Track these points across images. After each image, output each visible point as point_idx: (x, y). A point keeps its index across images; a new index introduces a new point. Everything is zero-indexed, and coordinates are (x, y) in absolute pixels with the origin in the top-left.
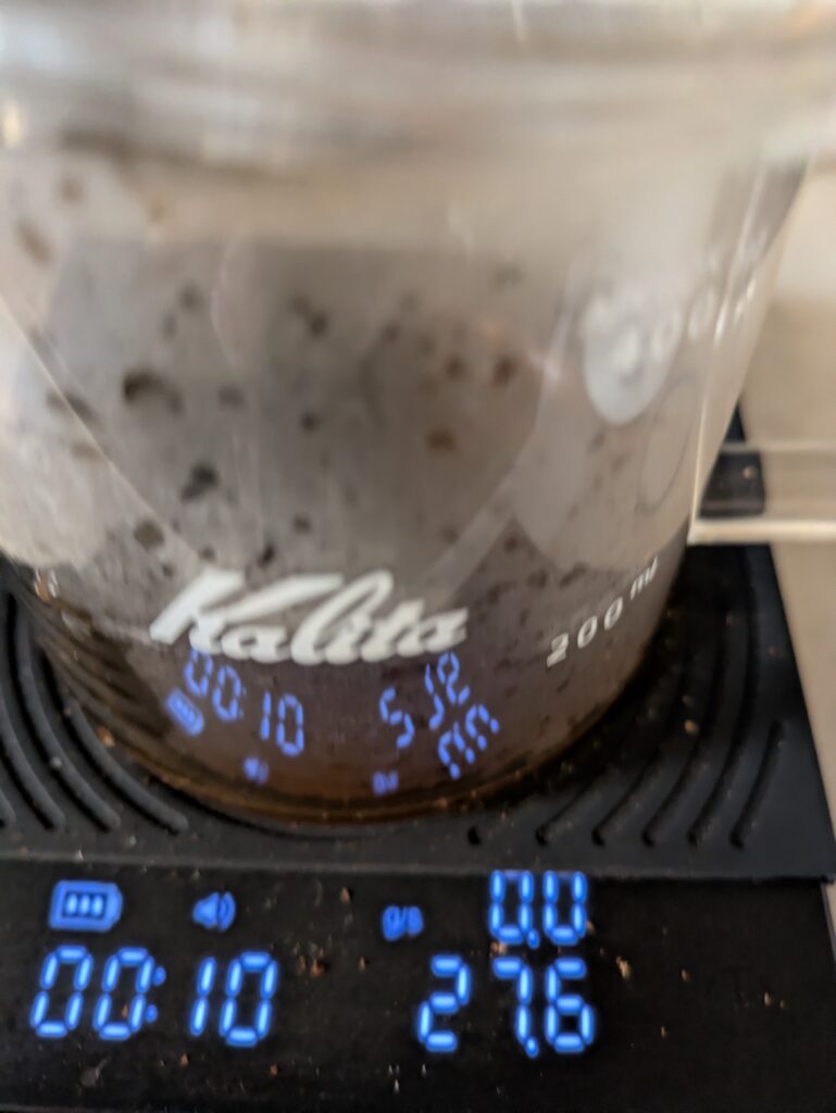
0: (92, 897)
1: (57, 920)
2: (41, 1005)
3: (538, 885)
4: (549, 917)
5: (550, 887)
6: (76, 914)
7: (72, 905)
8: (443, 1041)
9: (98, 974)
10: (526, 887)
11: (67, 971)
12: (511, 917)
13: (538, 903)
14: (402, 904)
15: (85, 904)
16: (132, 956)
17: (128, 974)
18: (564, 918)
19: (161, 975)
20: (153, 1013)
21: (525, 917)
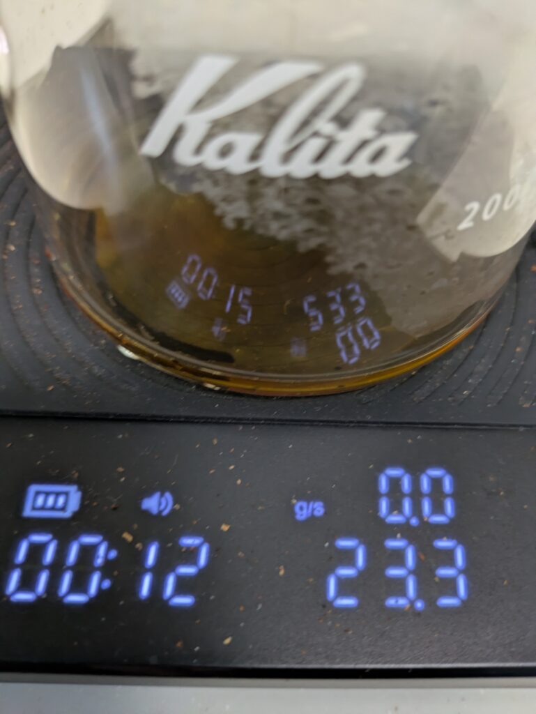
0: (58, 494)
1: (28, 512)
2: (15, 578)
3: (416, 483)
4: (426, 506)
5: (425, 485)
6: (43, 508)
7: (40, 501)
8: (349, 602)
9: (61, 553)
10: (406, 484)
11: (36, 551)
12: (396, 506)
13: (416, 495)
14: (309, 499)
15: (51, 501)
16: (88, 540)
17: (87, 553)
18: (438, 508)
19: (113, 554)
20: (107, 584)
21: (407, 505)
